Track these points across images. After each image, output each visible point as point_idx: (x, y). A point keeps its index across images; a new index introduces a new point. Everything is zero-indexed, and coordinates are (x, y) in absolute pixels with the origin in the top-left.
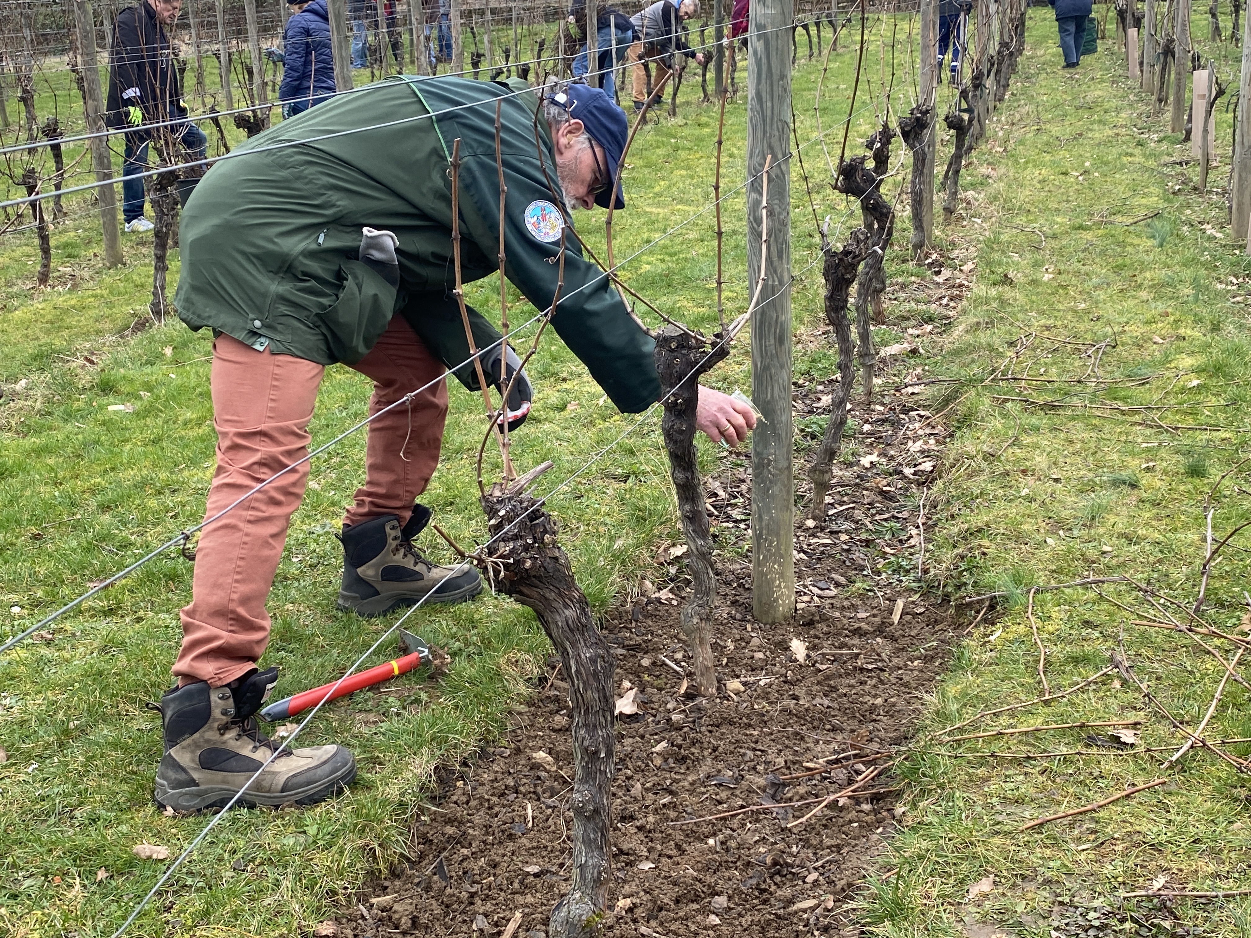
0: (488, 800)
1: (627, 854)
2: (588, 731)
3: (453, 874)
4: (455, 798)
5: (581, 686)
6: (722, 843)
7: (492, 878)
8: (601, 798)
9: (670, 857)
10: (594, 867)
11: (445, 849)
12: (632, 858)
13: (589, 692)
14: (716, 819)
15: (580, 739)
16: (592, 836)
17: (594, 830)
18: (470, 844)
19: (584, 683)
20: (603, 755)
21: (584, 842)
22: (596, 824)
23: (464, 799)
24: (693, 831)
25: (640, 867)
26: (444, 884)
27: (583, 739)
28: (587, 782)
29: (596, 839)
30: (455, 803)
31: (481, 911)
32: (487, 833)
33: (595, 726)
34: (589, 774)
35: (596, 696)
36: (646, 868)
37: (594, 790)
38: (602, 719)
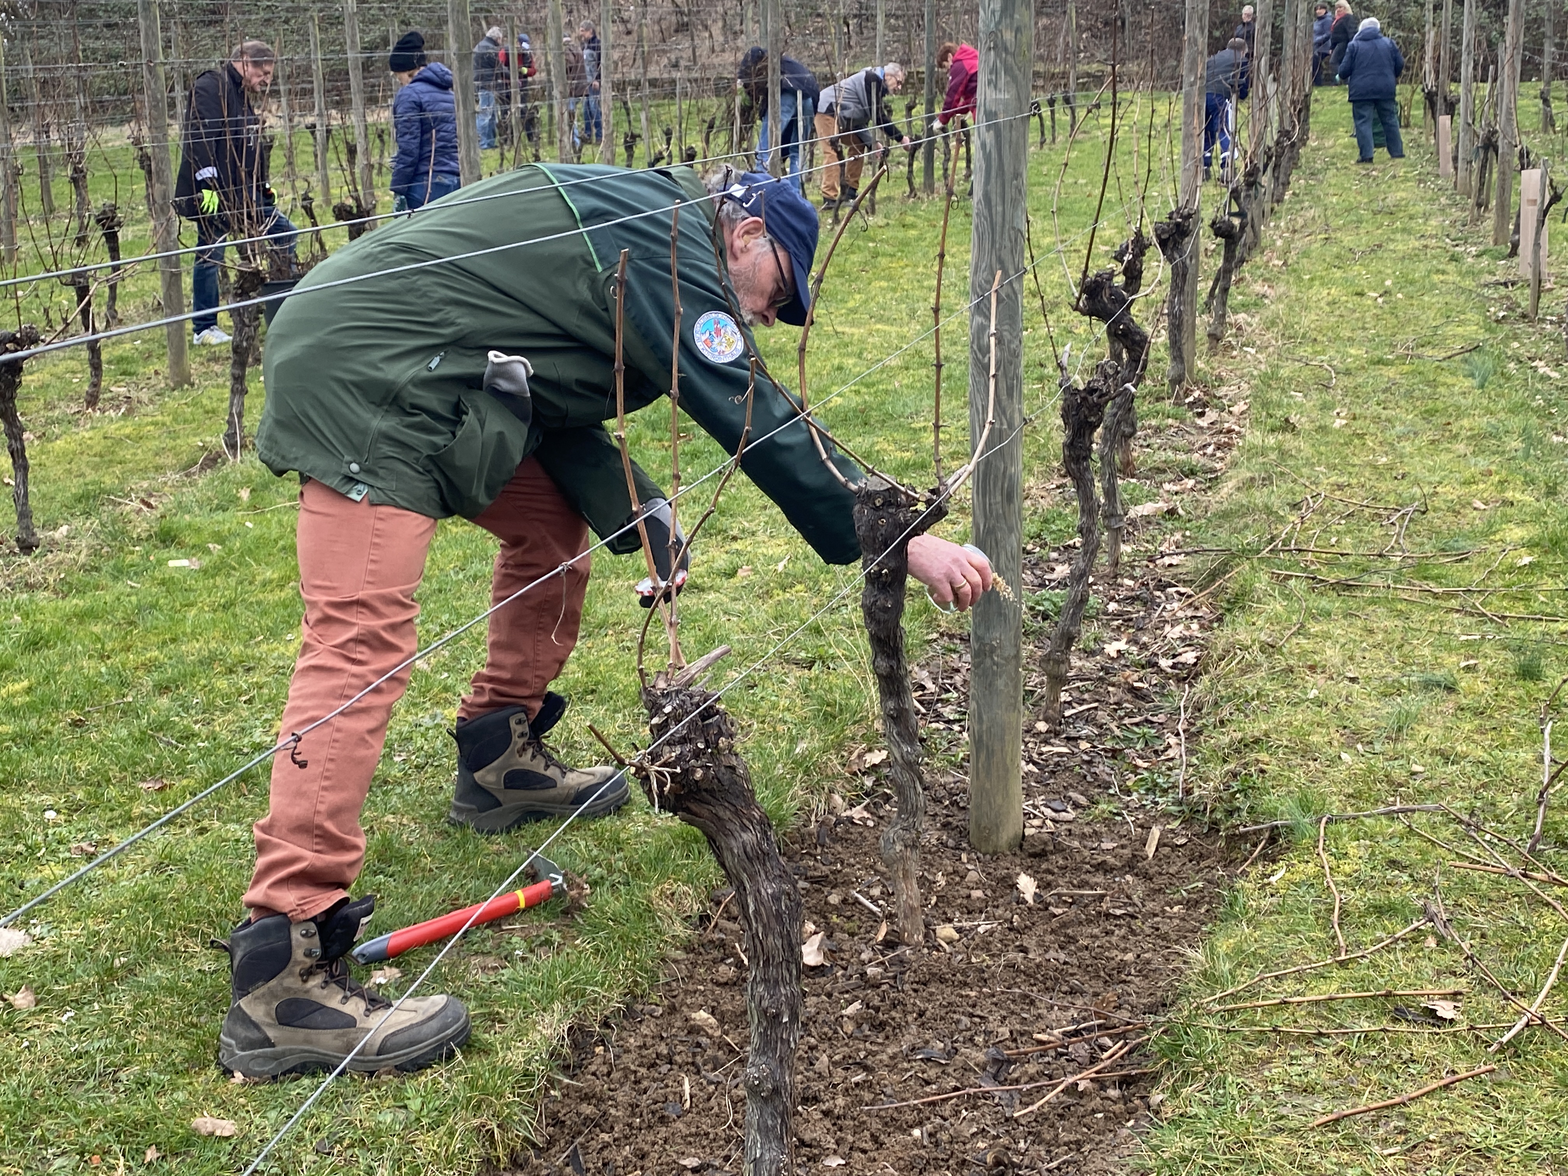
0: (635, 1072)
1: (810, 1146)
2: (767, 989)
3: (591, 1165)
4: (593, 1068)
5: (760, 930)
6: (930, 1135)
7: (639, 1172)
8: (782, 1075)
9: (864, 1151)
10: (772, 1162)
11: (580, 1133)
12: (816, 1151)
13: (770, 938)
14: (923, 1104)
15: (757, 999)
16: (770, 1122)
17: (772, 1115)
18: (612, 1128)
19: (764, 926)
20: (785, 1019)
21: (759, 1130)
22: (775, 1108)
23: (605, 1069)
24: (893, 1119)
25: (826, 1163)
27: (762, 998)
28: (765, 1053)
29: (775, 1127)
30: (594, 1074)
32: (633, 1115)
33: (776, 982)
34: (767, 1043)
35: (779, 943)
36: (834, 1165)
37: (773, 1064)
38: (785, 973)
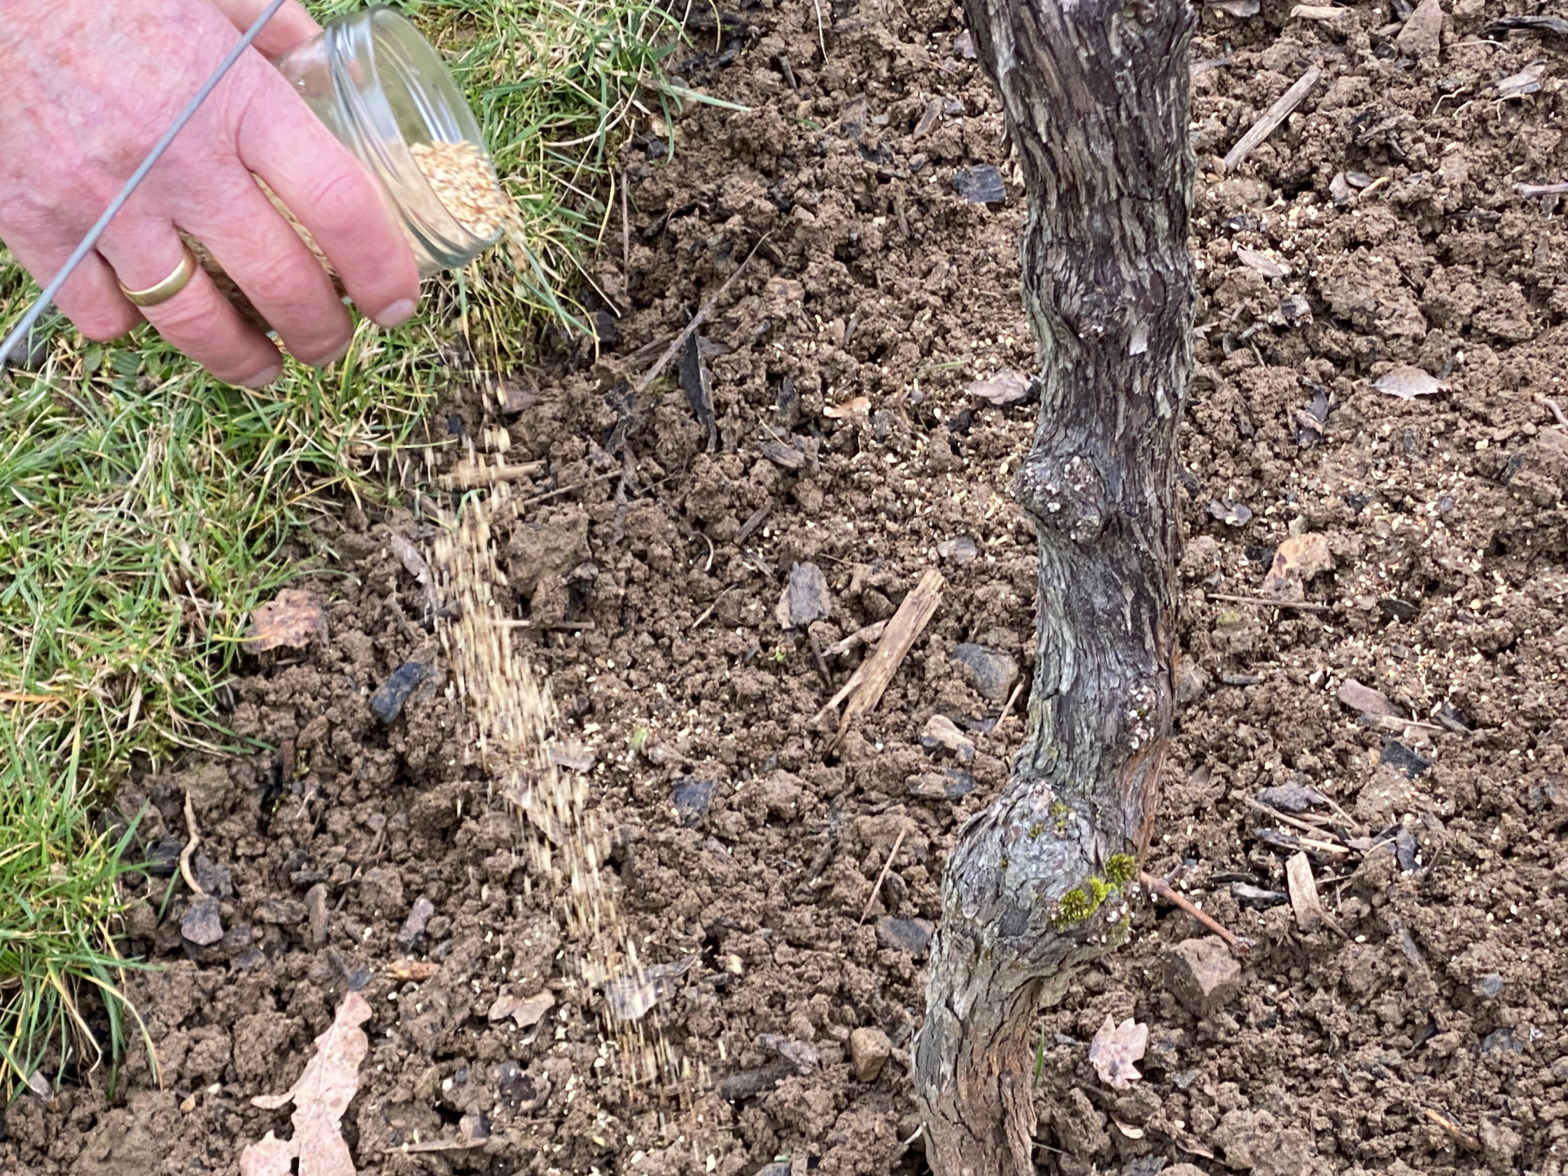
0: (892, 56)
1: (1346, 325)
2: (1077, 263)
3: (730, 394)
4: (773, 44)
5: (1041, 115)
7: (862, 405)
8: (1136, 483)
9: (1501, 343)
10: (1104, 708)
11: (717, 278)
12: (1361, 343)
13: (1075, 138)
15: (1048, 287)
16: (1099, 601)
17: (1108, 580)
18: (804, 259)
19: (1053, 105)
20: (1138, 346)
21: (1070, 615)
22: (1117, 564)
25: (1385, 386)
26: (696, 431)
27: (1060, 288)
28: (1076, 422)
29: (1117, 611)
30: (775, 65)
31: (811, 549)
32: (867, 208)
33: (1105, 248)
34: (1087, 398)
35: (1105, 153)
37: (1108, 455)
38: (1133, 229)
